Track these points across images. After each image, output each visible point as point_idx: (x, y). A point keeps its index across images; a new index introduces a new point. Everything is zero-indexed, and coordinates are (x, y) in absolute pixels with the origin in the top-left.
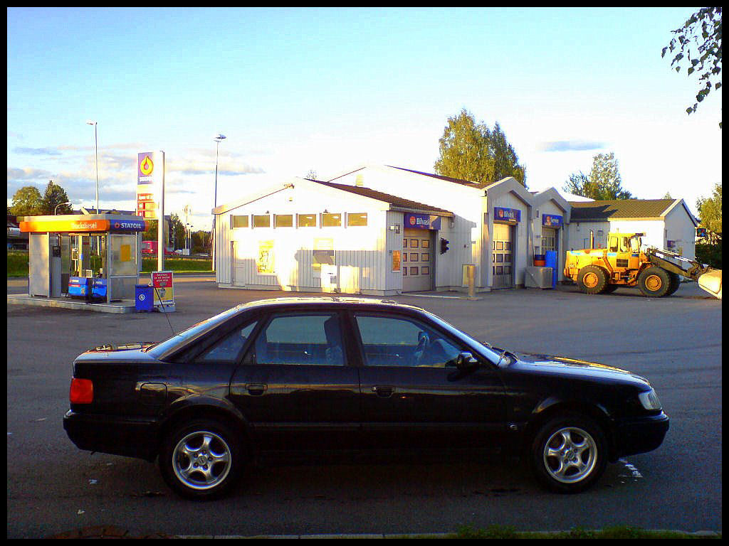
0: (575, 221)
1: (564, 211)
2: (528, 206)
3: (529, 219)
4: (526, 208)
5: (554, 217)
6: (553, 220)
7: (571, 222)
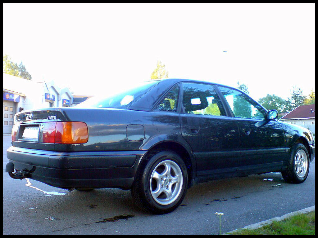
0: (75, 103)
1: (70, 98)
2: (58, 94)
3: (58, 101)
4: (57, 95)
5: (67, 101)
6: (67, 102)
7: (73, 103)
